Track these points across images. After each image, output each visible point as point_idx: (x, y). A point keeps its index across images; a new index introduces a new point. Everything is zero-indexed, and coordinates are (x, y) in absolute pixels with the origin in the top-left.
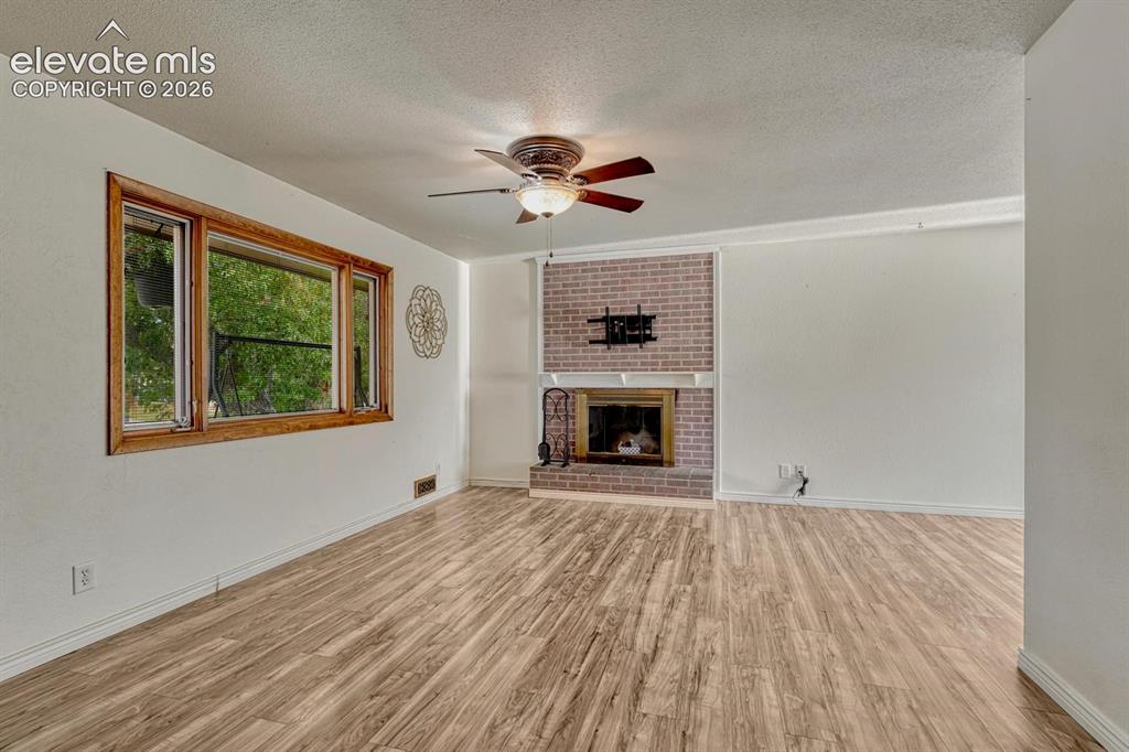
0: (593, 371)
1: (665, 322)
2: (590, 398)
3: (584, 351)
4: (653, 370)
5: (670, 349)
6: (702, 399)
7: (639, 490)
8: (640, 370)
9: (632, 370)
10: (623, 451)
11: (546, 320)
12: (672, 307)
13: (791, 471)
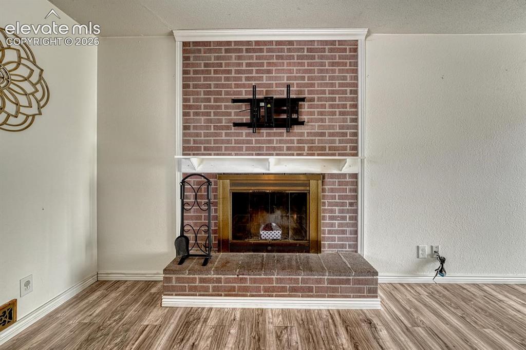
0: (236, 155)
1: (310, 107)
2: (232, 185)
3: (227, 135)
4: (298, 155)
5: (316, 134)
6: (346, 183)
7: (294, 292)
8: (286, 155)
9: (277, 155)
10: (266, 235)
11: (185, 100)
12: (317, 92)
13: (428, 251)
